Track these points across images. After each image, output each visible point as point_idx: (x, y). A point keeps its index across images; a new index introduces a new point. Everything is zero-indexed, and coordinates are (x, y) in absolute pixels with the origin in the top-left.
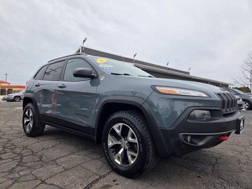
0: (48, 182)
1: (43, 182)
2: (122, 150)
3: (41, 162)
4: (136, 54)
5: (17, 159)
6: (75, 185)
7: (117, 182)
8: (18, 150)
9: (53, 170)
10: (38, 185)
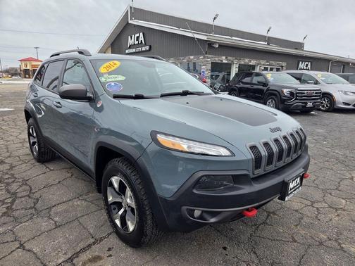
0: (27, 246)
1: (22, 246)
2: (122, 210)
3: (33, 211)
4: (217, 15)
5: (7, 203)
6: (57, 254)
7: (111, 253)
8: (14, 187)
9: (41, 226)
10: (14, 251)
